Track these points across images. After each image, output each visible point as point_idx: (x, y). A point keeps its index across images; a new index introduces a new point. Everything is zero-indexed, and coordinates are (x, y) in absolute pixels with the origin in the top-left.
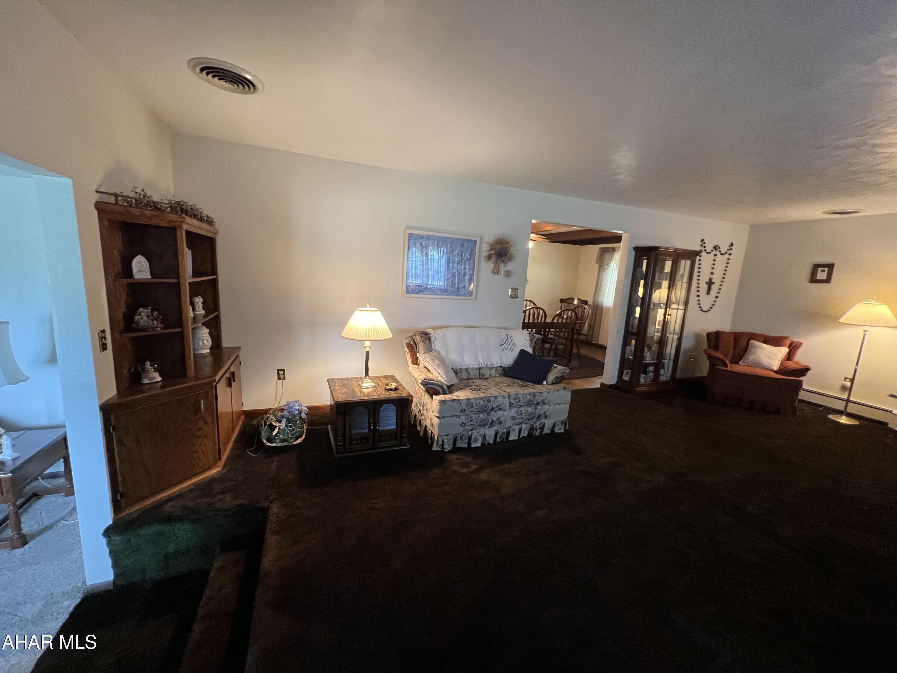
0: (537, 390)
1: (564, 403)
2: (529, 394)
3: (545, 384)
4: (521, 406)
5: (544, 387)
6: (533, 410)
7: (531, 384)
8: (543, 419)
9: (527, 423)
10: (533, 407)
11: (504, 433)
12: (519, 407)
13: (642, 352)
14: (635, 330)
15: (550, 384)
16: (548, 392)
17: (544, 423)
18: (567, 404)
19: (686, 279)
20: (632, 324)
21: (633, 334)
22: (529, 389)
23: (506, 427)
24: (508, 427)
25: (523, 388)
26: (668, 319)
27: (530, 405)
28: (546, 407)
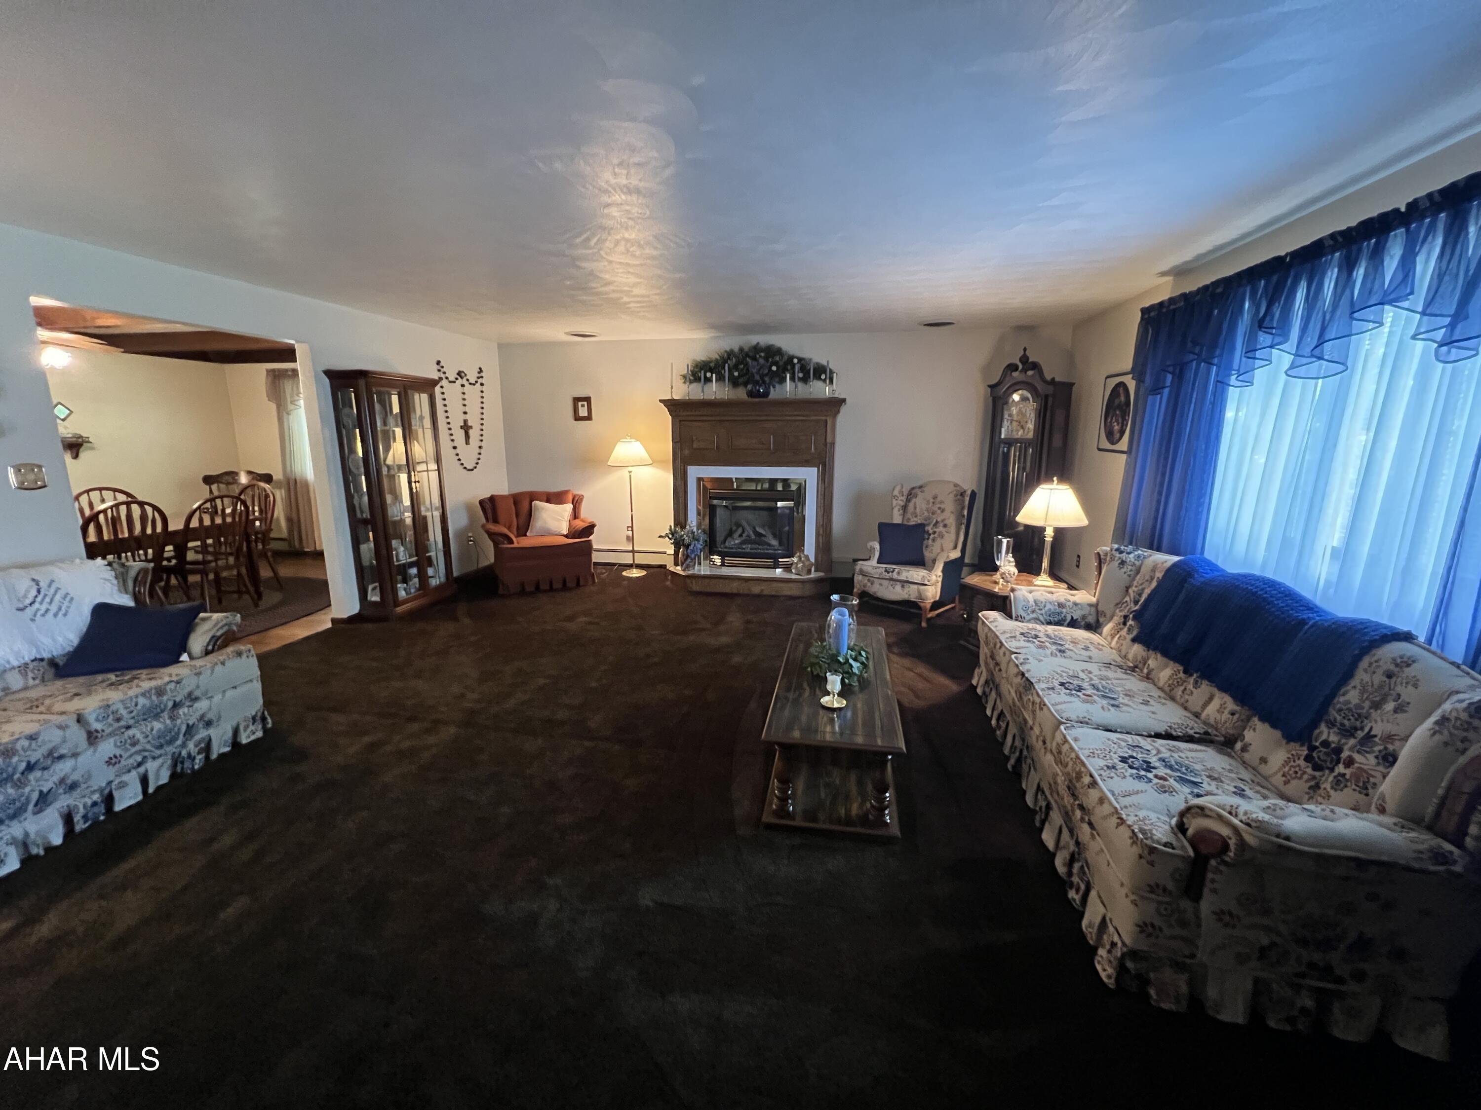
0: (167, 679)
1: (247, 682)
2: (143, 695)
3: (188, 659)
4: (128, 727)
5: (184, 666)
6: (168, 722)
7: (145, 672)
8: (202, 730)
9: (160, 756)
10: (165, 715)
11: (95, 804)
12: (123, 730)
13: (389, 548)
14: (367, 515)
15: (200, 655)
16: (198, 674)
17: (207, 739)
18: (255, 681)
19: (427, 423)
20: (360, 504)
21: (365, 522)
22: (141, 684)
23: (96, 788)
24: (104, 785)
25: (121, 687)
26: (416, 488)
27: (157, 717)
28: (202, 705)
